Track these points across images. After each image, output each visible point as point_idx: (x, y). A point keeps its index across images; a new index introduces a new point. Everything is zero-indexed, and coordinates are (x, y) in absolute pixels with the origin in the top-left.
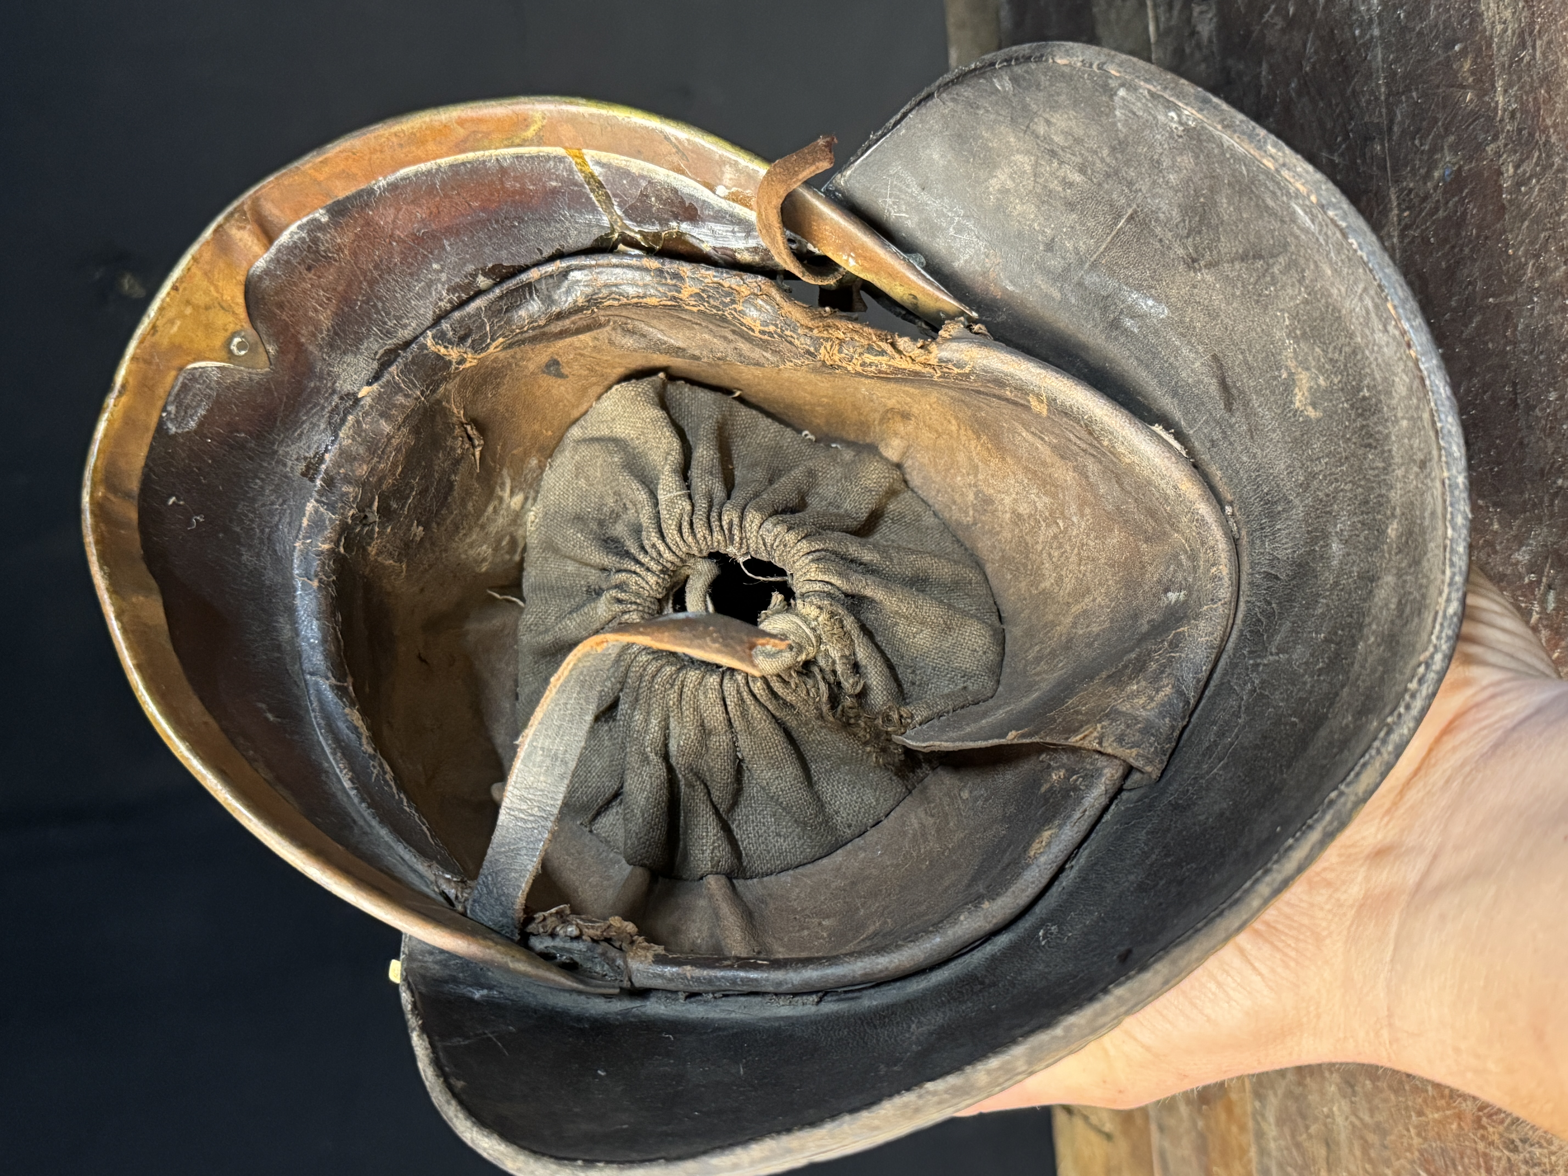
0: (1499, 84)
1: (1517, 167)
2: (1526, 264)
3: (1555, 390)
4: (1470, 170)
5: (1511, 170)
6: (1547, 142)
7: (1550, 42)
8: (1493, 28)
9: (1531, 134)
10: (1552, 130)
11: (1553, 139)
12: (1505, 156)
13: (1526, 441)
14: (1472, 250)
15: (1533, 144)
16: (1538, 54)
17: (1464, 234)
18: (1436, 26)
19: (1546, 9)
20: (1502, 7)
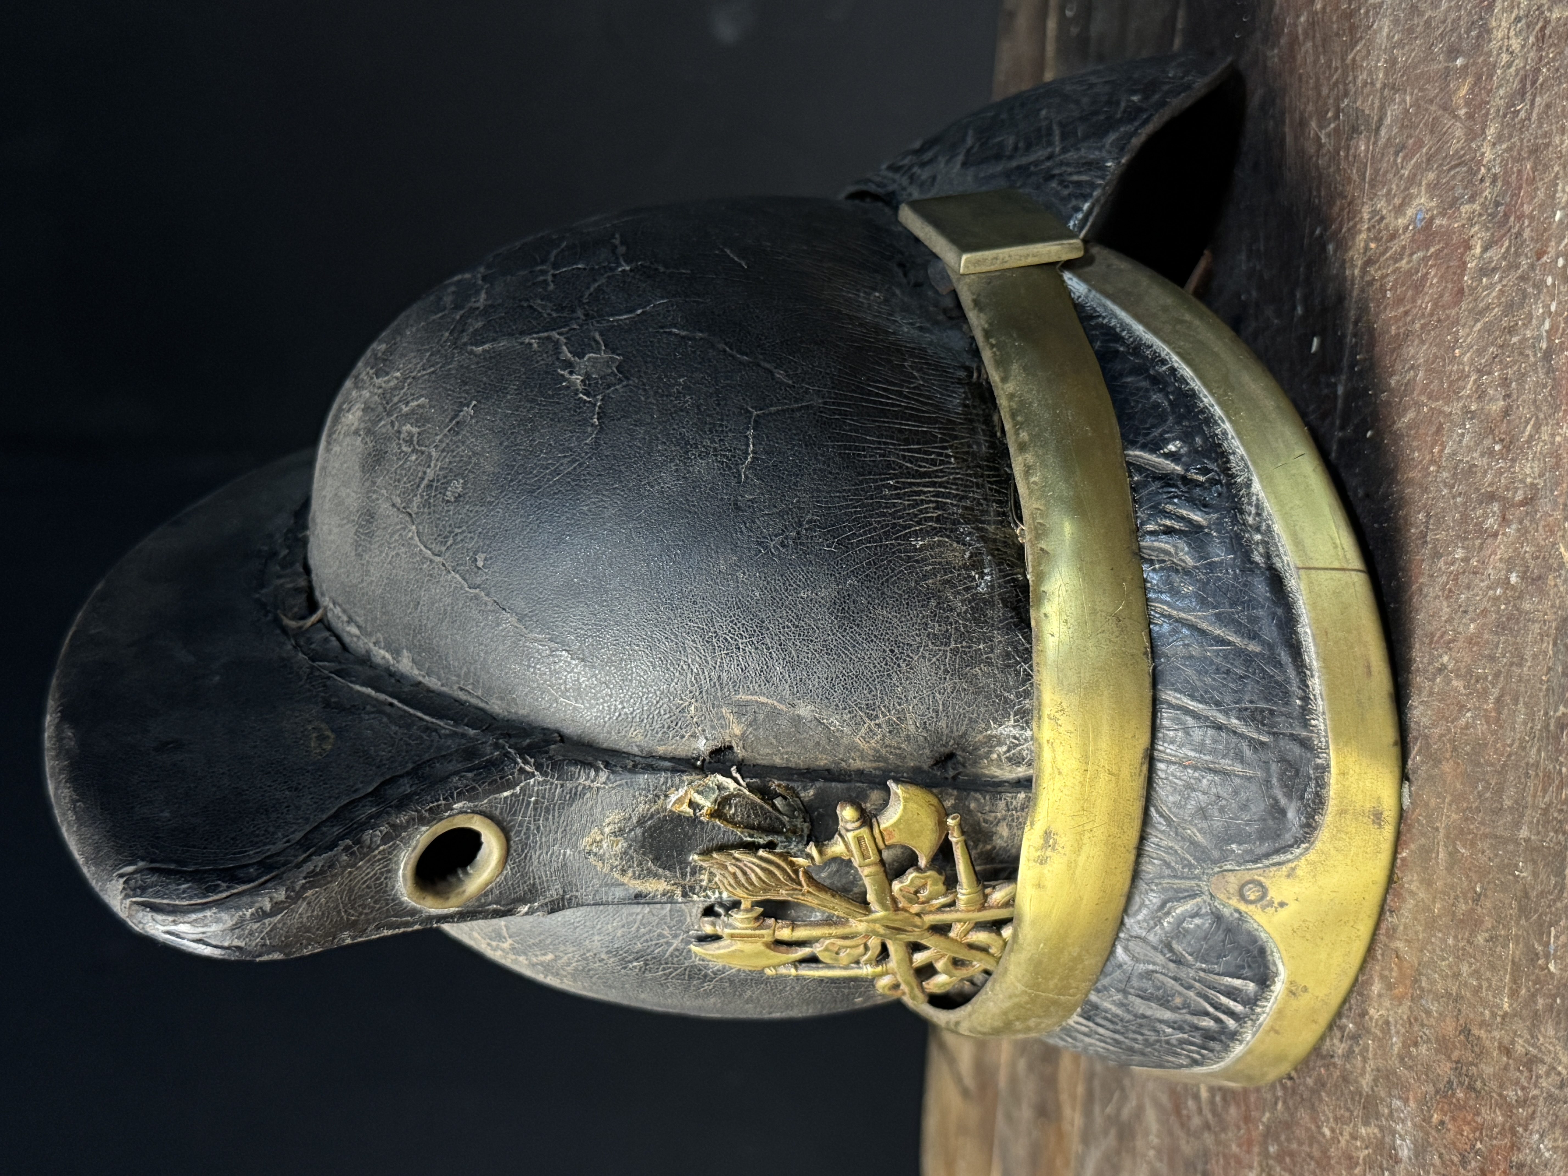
0: (1492, 131)
1: (1485, 249)
2: (1468, 376)
3: (1463, 548)
4: (1441, 226)
5: (1478, 250)
6: (1519, 234)
7: (1548, 106)
8: (1499, 54)
9: (1506, 216)
10: (1526, 223)
11: (1527, 234)
12: (1476, 228)
13: (1425, 590)
14: (1423, 327)
15: (1506, 228)
16: (1534, 116)
17: (1419, 302)
18: (1444, 22)
19: (1554, 59)
20: (1512, 33)
